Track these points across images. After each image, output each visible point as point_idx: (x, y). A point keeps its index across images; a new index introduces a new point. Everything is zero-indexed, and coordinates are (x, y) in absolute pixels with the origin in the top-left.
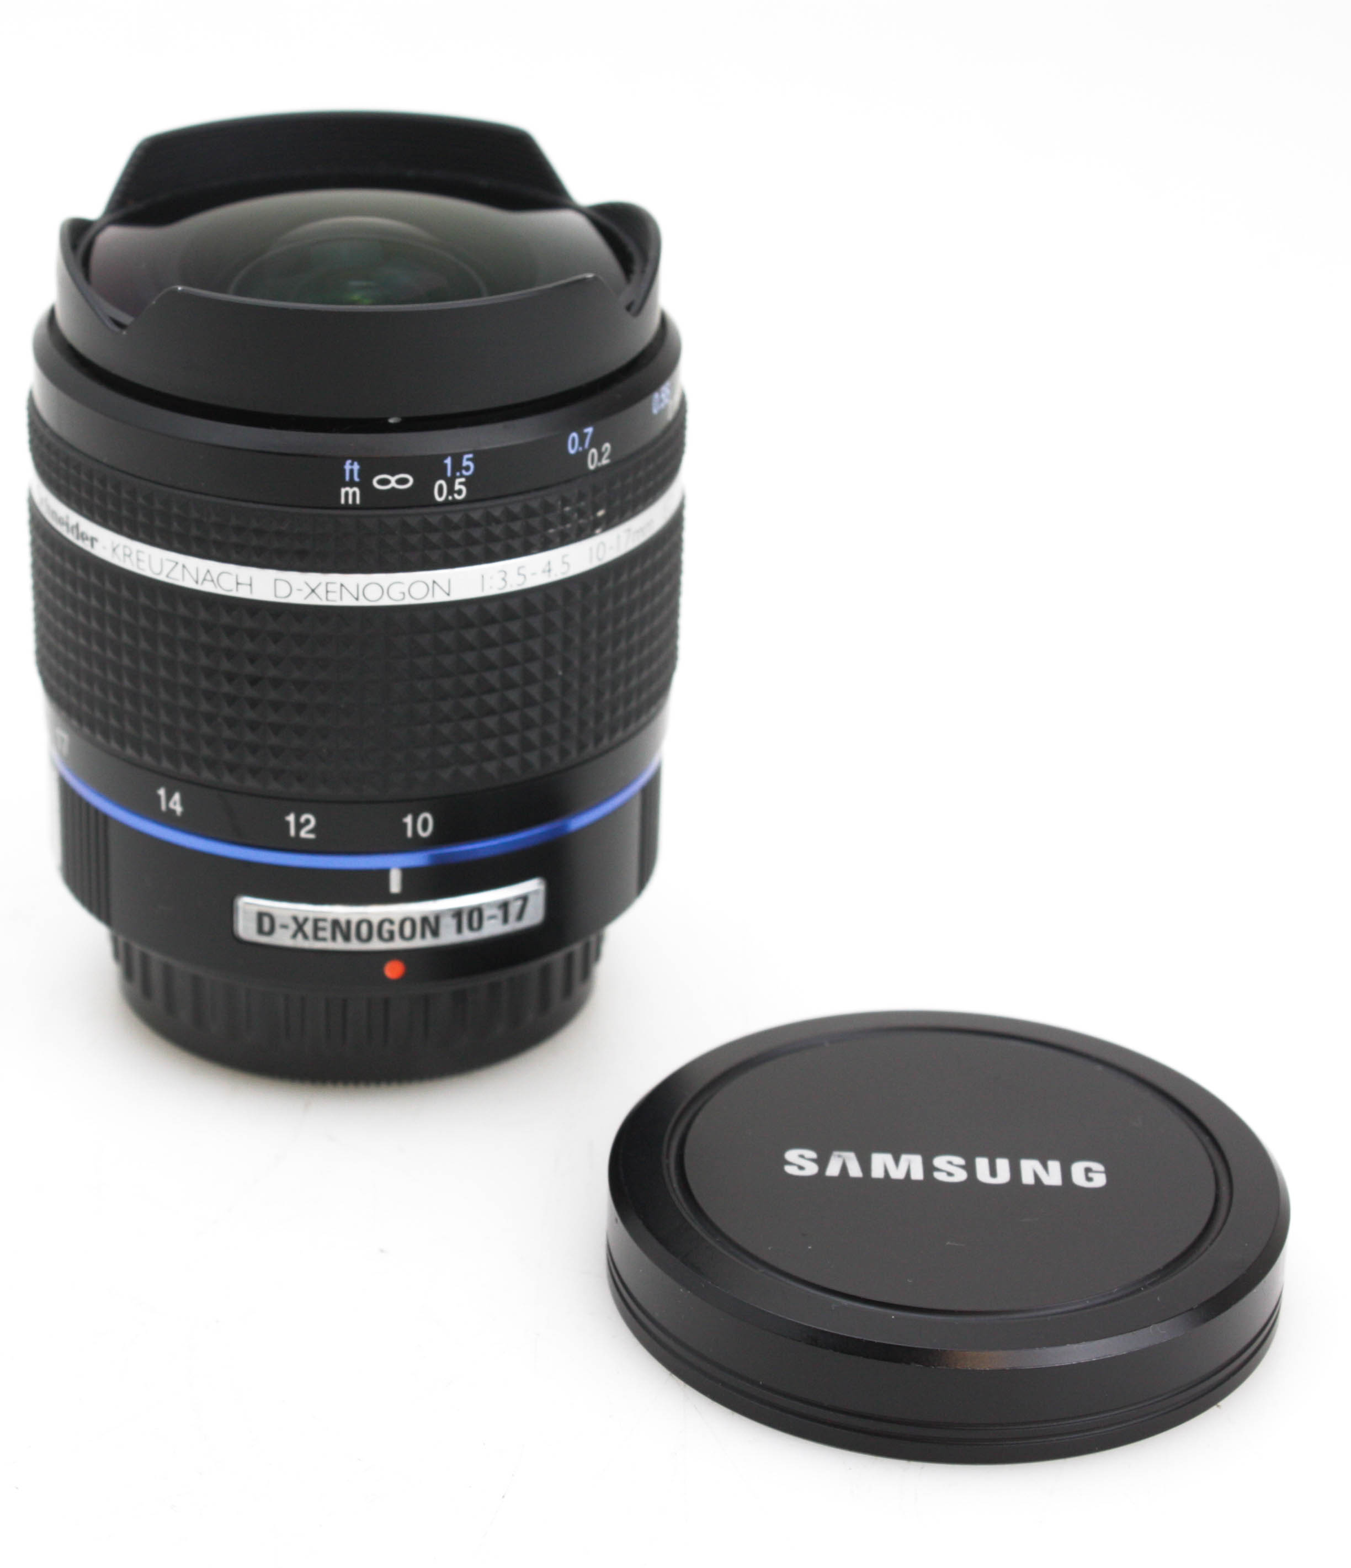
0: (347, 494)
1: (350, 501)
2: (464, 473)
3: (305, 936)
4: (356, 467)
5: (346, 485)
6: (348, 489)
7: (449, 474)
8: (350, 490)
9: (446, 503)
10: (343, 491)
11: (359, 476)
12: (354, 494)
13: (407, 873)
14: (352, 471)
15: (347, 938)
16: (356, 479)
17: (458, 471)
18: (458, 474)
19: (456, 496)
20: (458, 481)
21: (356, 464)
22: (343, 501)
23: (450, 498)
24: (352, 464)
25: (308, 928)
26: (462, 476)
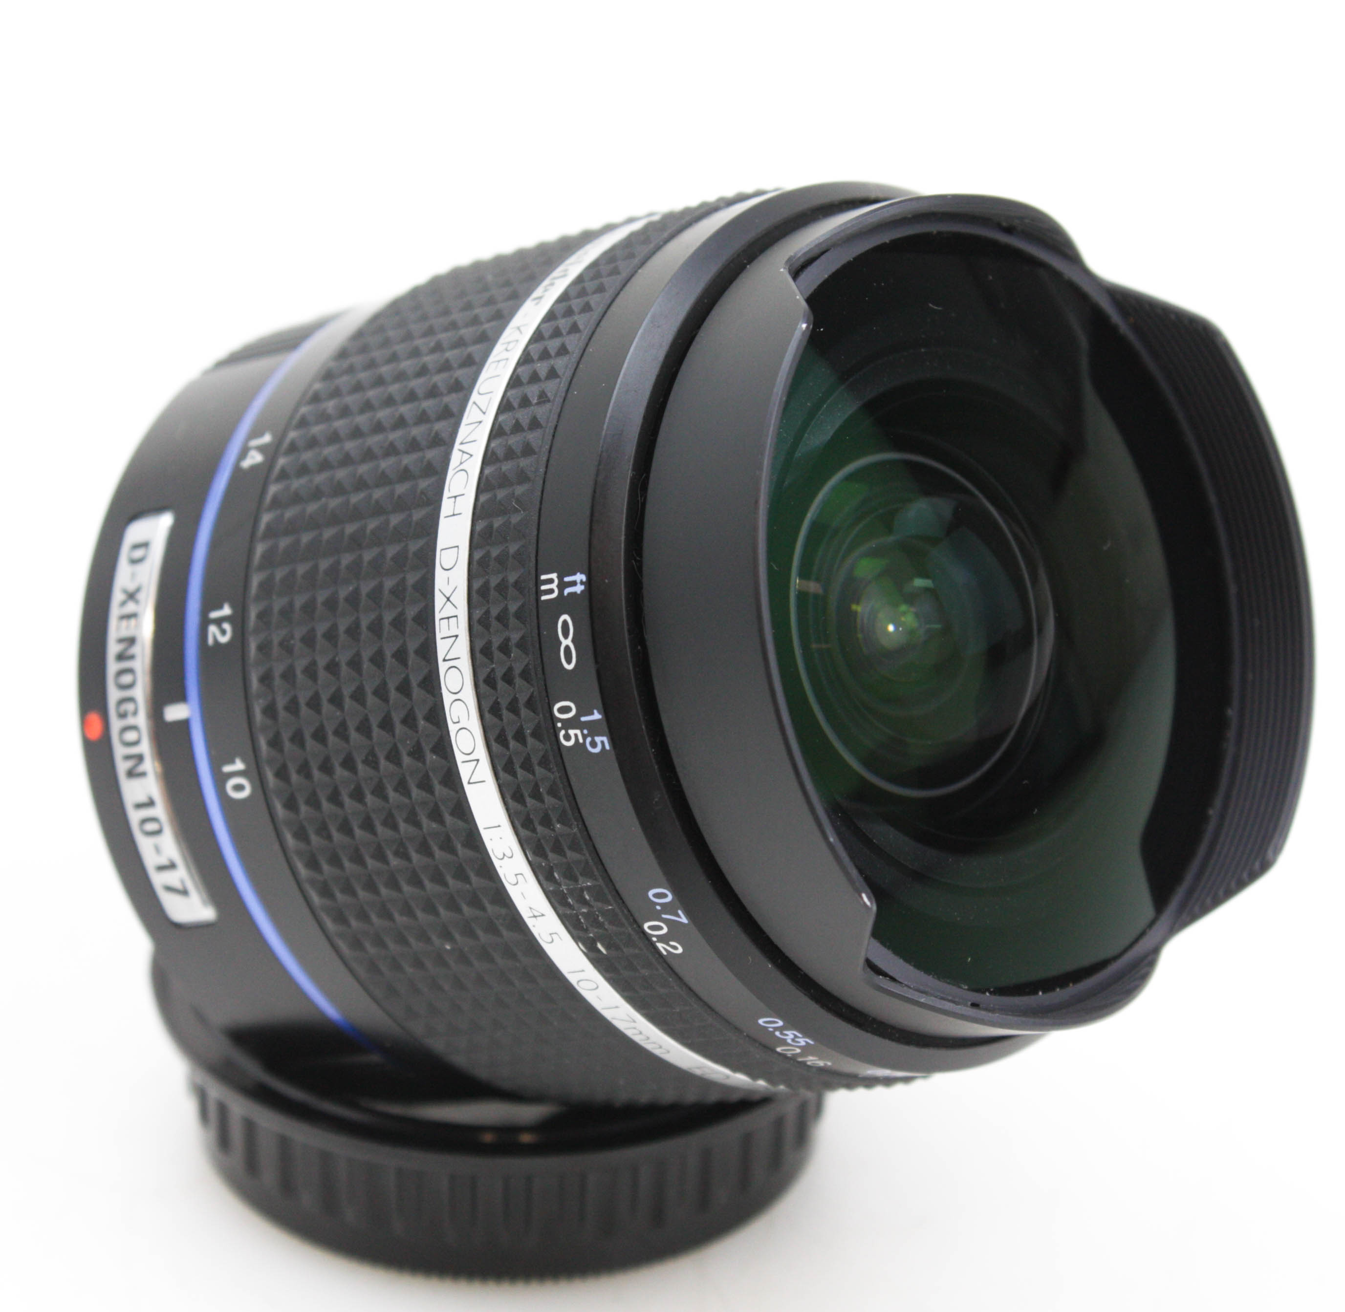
0: (551, 581)
1: (543, 588)
2: (589, 740)
3: (123, 604)
4: (579, 589)
5: (560, 578)
6: (556, 581)
7: (583, 719)
8: (554, 586)
9: (553, 719)
10: (554, 576)
11: (570, 594)
12: (551, 591)
13: (184, 725)
14: (574, 583)
15: (121, 657)
16: (567, 591)
17: (589, 731)
18: (585, 732)
19: (563, 732)
20: (578, 732)
21: (582, 587)
22: (543, 577)
23: (559, 725)
24: (582, 583)
25: (131, 607)
26: (585, 737)
